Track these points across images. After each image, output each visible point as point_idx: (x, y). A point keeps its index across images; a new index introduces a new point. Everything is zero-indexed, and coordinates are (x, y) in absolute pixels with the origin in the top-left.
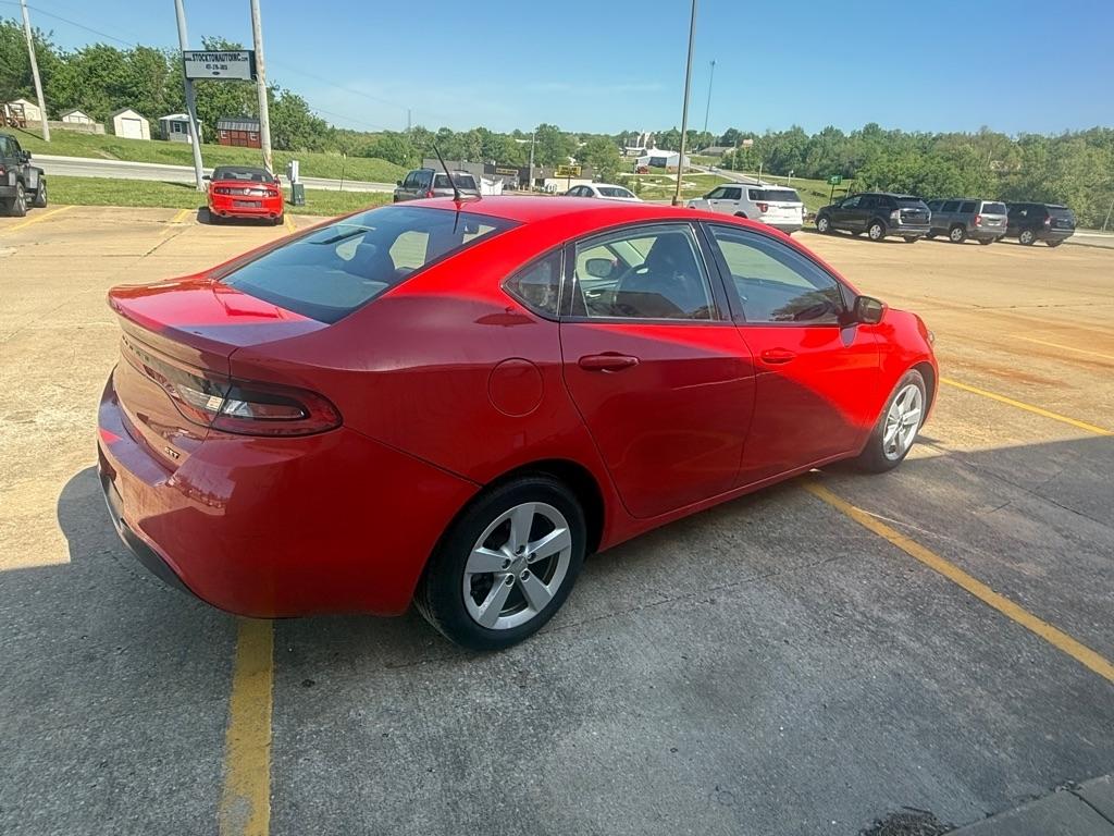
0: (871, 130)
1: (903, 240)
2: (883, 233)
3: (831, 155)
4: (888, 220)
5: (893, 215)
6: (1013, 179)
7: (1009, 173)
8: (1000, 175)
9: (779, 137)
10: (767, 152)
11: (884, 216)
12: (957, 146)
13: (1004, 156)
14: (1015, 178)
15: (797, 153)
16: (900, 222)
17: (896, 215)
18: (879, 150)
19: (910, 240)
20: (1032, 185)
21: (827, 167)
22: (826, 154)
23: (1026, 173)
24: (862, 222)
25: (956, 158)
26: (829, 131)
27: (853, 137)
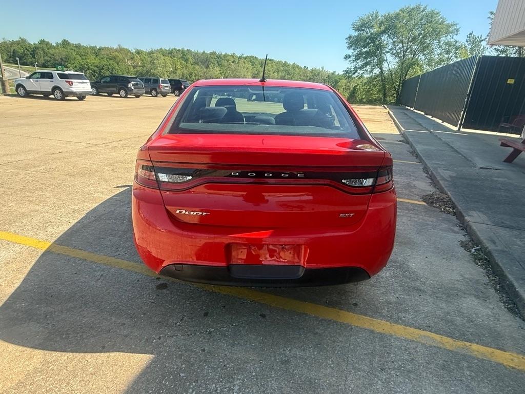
0: (65, 43)
1: (134, 97)
2: (127, 94)
3: (49, 55)
4: (127, 87)
5: (129, 85)
6: (140, 69)
7: (137, 66)
8: (134, 67)
9: (13, 43)
10: (8, 52)
11: (125, 86)
12: (112, 53)
13: (132, 58)
14: (140, 68)
15: (29, 53)
16: (133, 88)
17: (130, 85)
18: (74, 53)
19: (138, 96)
20: (148, 72)
21: (48, 61)
22: (45, 54)
23: (144, 66)
24: (115, 89)
25: (114, 58)
26: (42, 42)
27: (57, 46)
